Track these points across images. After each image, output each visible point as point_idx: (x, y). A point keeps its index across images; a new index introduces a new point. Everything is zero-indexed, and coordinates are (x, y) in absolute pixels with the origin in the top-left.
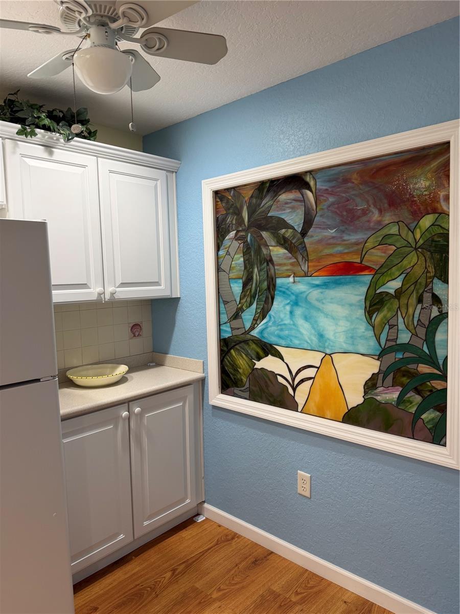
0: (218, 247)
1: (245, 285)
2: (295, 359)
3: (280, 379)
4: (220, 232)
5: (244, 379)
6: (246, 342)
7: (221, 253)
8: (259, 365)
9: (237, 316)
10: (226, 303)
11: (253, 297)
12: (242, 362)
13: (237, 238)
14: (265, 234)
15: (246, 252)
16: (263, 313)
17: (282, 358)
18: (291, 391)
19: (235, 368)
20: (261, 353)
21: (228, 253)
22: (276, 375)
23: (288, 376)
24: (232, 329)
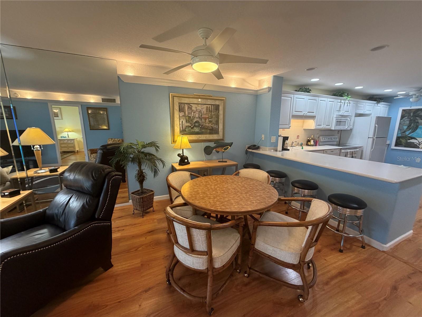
0: (401, 120)
1: (408, 127)
2: (421, 140)
3: (415, 143)
4: (402, 117)
5: (403, 144)
6: (406, 137)
7: (401, 121)
8: (409, 141)
9: (404, 132)
10: (400, 130)
11: (410, 129)
12: (403, 141)
13: (407, 118)
14: (417, 118)
15: (411, 120)
16: (413, 132)
17: (417, 139)
18: (418, 145)
19: (401, 142)
20: (410, 139)
21: (404, 121)
22: (414, 143)
23: (418, 143)
24: (402, 135)
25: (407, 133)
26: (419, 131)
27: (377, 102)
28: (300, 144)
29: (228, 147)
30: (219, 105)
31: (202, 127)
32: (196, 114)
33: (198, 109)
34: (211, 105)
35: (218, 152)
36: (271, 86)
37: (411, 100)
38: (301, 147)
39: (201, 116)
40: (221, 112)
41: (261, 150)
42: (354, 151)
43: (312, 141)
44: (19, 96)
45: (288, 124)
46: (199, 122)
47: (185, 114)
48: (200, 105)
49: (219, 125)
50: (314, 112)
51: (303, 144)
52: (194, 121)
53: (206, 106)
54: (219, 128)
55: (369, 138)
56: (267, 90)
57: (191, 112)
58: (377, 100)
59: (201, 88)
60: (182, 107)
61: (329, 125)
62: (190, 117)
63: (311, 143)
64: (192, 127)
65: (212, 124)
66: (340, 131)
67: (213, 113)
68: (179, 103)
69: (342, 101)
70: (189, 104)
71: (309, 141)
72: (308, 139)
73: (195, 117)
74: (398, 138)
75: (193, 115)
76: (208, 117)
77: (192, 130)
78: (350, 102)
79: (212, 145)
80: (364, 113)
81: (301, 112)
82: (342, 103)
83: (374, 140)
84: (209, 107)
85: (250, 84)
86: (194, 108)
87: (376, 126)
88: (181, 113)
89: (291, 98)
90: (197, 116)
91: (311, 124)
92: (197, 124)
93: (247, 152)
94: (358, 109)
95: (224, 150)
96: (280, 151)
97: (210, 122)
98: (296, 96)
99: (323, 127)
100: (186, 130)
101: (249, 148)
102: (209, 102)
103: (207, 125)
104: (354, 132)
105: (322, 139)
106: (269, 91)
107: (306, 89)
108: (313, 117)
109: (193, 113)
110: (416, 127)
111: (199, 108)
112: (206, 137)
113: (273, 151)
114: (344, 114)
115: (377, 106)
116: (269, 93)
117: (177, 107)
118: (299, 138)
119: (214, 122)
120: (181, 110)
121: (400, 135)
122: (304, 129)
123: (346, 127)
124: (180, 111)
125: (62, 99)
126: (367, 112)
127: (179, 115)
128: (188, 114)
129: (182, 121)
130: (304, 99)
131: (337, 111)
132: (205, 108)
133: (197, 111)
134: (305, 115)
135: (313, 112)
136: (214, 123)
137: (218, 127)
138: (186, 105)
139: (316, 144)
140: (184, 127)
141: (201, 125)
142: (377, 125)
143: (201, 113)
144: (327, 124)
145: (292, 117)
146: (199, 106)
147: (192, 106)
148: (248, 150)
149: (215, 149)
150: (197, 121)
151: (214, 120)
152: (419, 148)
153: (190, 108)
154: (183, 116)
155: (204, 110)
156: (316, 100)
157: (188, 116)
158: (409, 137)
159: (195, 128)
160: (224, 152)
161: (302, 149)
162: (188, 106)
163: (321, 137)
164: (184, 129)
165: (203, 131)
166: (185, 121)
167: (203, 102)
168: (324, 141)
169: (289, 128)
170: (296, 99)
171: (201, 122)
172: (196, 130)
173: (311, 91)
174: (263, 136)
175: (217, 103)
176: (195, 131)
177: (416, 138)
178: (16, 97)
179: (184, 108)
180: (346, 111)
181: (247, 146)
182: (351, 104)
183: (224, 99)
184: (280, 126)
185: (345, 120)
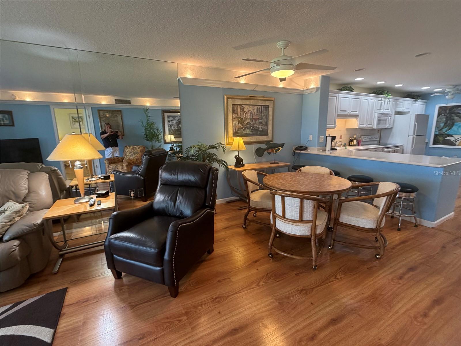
0: (438, 117)
1: (445, 124)
2: (456, 137)
3: (452, 141)
4: (439, 114)
5: (441, 141)
6: (443, 135)
7: (438, 118)
8: (446, 139)
9: (441, 130)
10: (438, 127)
11: (447, 126)
12: (441, 139)
13: (444, 115)
14: (453, 115)
15: (447, 117)
16: (449, 129)
17: (453, 137)
18: (455, 142)
19: (438, 139)
20: (447, 136)
21: (441, 118)
22: (450, 140)
23: (454, 140)
24: (439, 132)
25: (444, 130)
26: (455, 128)
27: (415, 99)
28: (343, 145)
29: (280, 148)
30: (268, 106)
31: (253, 128)
32: (248, 115)
33: (250, 110)
34: (261, 106)
35: (269, 153)
36: (319, 86)
37: (447, 97)
38: (345, 147)
39: (253, 117)
40: (270, 113)
41: (309, 151)
42: (396, 150)
43: (355, 141)
44: (17, 99)
45: (334, 124)
46: (250, 123)
47: (238, 116)
48: (251, 106)
49: (269, 126)
50: (358, 111)
51: (346, 144)
52: (246, 123)
53: (257, 107)
54: (269, 129)
55: (409, 136)
56: (315, 90)
57: (243, 114)
58: (415, 97)
59: (252, 89)
60: (235, 108)
61: (371, 124)
62: (242, 118)
63: (354, 143)
64: (244, 128)
65: (262, 125)
66: (380, 130)
67: (263, 114)
68: (233, 104)
69: (383, 99)
70: (241, 105)
71: (351, 141)
72: (351, 139)
73: (246, 119)
74: (436, 136)
75: (245, 117)
76: (259, 118)
77: (244, 132)
78: (390, 100)
79: (264, 146)
80: (403, 111)
81: (346, 111)
82: (382, 102)
83: (414, 137)
84: (260, 108)
85: (297, 84)
86: (246, 110)
87: (415, 124)
88: (234, 114)
89: (336, 97)
90: (248, 118)
91: (354, 124)
92: (248, 126)
93: (294, 154)
94: (398, 108)
95: (275, 151)
96: (328, 151)
97: (260, 123)
98: (341, 95)
99: (366, 126)
100: (239, 131)
101: (296, 149)
102: (260, 103)
103: (258, 126)
104: (394, 130)
105: (364, 139)
106: (317, 91)
107: (348, 87)
108: (356, 116)
109: (245, 115)
110: (452, 125)
111: (251, 108)
112: (256, 139)
113: (321, 151)
114: (385, 113)
115: (414, 103)
116: (317, 93)
117: (230, 109)
118: (342, 138)
119: (264, 123)
120: (235, 111)
121: (437, 133)
122: (346, 129)
123: (387, 126)
124: (233, 112)
125: (66, 101)
126: (406, 110)
127: (233, 116)
128: (241, 115)
129: (235, 123)
130: (348, 98)
131: (378, 109)
132: (256, 109)
133: (248, 112)
134: (349, 114)
135: (356, 111)
136: (263, 125)
137: (267, 128)
138: (238, 106)
139: (358, 144)
140: (236, 129)
141: (252, 127)
142: (417, 122)
143: (252, 114)
144: (369, 123)
145: (337, 117)
146: (250, 108)
147: (244, 107)
148: (295, 151)
149: (266, 151)
150: (248, 122)
151: (264, 121)
152: (455, 145)
153: (243, 109)
154: (236, 117)
155: (255, 111)
156: (358, 99)
157: (240, 118)
158: (446, 134)
159: (246, 130)
160: (275, 153)
161: (346, 148)
162: (241, 108)
163: (363, 137)
164: (236, 130)
165: (254, 132)
166: (238, 122)
167: (254, 103)
168: (366, 140)
169: (335, 128)
170: (341, 98)
171: (251, 123)
172: (248, 131)
173: (353, 89)
174: (311, 136)
175: (267, 103)
176: (247, 133)
177: (453, 135)
178: (14, 99)
179: (237, 109)
180: (386, 110)
181: (294, 148)
182: (390, 102)
183: (273, 99)
184: (327, 126)
185: (385, 119)
